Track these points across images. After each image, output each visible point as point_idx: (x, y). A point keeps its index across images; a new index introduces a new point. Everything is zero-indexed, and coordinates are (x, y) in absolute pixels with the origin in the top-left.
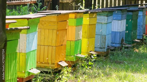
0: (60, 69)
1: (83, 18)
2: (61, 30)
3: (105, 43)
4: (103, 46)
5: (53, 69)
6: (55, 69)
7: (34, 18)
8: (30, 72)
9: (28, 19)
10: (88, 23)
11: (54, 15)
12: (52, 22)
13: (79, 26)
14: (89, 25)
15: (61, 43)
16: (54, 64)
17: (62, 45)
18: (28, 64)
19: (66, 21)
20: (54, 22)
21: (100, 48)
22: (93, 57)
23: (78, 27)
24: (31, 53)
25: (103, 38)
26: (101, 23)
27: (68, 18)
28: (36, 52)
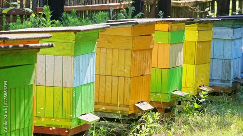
0: (140, 114)
1: (184, 30)
2: (140, 50)
3: (229, 72)
4: (227, 78)
5: (127, 115)
6: (130, 115)
7: (85, 31)
8: (80, 120)
9: (75, 31)
10: (196, 39)
11: (126, 26)
12: (123, 36)
13: (176, 43)
14: (198, 42)
15: (142, 71)
16: (127, 106)
17: (143, 75)
18: (78, 106)
19: (150, 35)
20: (127, 38)
21: (222, 80)
22: (202, 96)
23: (175, 45)
24: (83, 87)
25: (226, 65)
26: (222, 39)
27: (154, 31)
28: (93, 87)
